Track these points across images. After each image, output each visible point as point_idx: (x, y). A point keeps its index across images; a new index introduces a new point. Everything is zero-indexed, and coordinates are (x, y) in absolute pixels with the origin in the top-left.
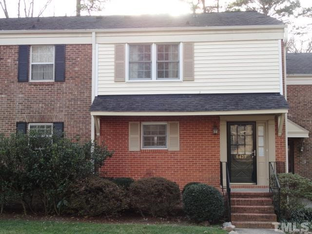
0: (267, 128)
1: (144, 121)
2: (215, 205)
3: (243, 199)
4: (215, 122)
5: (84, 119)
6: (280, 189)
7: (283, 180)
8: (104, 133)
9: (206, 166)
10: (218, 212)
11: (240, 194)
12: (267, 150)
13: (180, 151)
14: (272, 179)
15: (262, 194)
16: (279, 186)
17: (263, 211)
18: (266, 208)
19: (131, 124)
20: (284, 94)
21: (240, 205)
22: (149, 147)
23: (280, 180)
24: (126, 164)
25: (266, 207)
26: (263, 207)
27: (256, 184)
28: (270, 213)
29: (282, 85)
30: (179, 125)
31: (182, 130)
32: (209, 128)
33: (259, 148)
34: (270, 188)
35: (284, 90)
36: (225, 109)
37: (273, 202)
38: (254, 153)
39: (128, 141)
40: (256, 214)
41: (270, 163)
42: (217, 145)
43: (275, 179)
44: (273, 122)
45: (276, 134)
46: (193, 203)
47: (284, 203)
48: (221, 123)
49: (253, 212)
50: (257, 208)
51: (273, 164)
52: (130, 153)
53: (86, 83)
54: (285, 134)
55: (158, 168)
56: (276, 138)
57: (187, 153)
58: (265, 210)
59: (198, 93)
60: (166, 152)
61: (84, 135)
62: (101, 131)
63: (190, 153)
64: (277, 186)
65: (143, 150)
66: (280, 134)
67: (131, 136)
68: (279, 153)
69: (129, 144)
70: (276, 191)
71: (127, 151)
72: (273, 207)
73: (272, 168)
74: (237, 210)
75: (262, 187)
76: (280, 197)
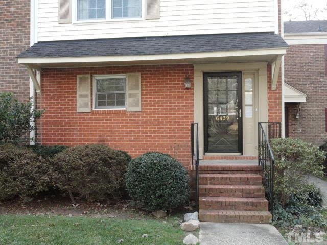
0: (256, 81)
1: (96, 73)
2: (172, 187)
3: (220, 176)
4: (188, 73)
5: (23, 72)
6: (273, 162)
7: (278, 148)
8: (46, 90)
9: (175, 130)
10: (175, 197)
11: (217, 168)
12: (257, 110)
13: (141, 112)
14: (262, 146)
15: (247, 168)
16: (273, 157)
17: (248, 194)
18: (252, 189)
19: (80, 78)
20: (280, 34)
21: (214, 184)
22: (102, 107)
23: (275, 148)
24: (74, 129)
25: (253, 187)
26: (247, 187)
27: (242, 154)
28: (258, 197)
29: (278, 21)
30: (140, 77)
31: (144, 85)
32: (179, 81)
33: (246, 107)
34: (259, 160)
35: (280, 28)
36: (197, 51)
37: (263, 179)
38: (239, 113)
39: (76, 100)
40: (236, 199)
41: (259, 124)
42: (189, 103)
43: (267, 147)
44: (266, 72)
45: (268, 88)
46: (137, 183)
47: (279, 183)
48: (195, 74)
49: (234, 196)
50: (239, 190)
51: (263, 125)
52: (79, 115)
53: (24, 27)
54: (281, 87)
55: (113, 133)
56: (268, 93)
57: (151, 114)
58: (252, 192)
59: (165, 35)
60: (124, 113)
61: (23, 93)
62: (42, 87)
63: (154, 114)
64: (270, 157)
65: (95, 111)
66: (274, 87)
67: (79, 93)
68: (272, 113)
69: (78, 104)
70: (268, 164)
71: (75, 113)
72: (262, 187)
73: (263, 131)
74: (209, 193)
75: (250, 158)
76: (273, 174)
